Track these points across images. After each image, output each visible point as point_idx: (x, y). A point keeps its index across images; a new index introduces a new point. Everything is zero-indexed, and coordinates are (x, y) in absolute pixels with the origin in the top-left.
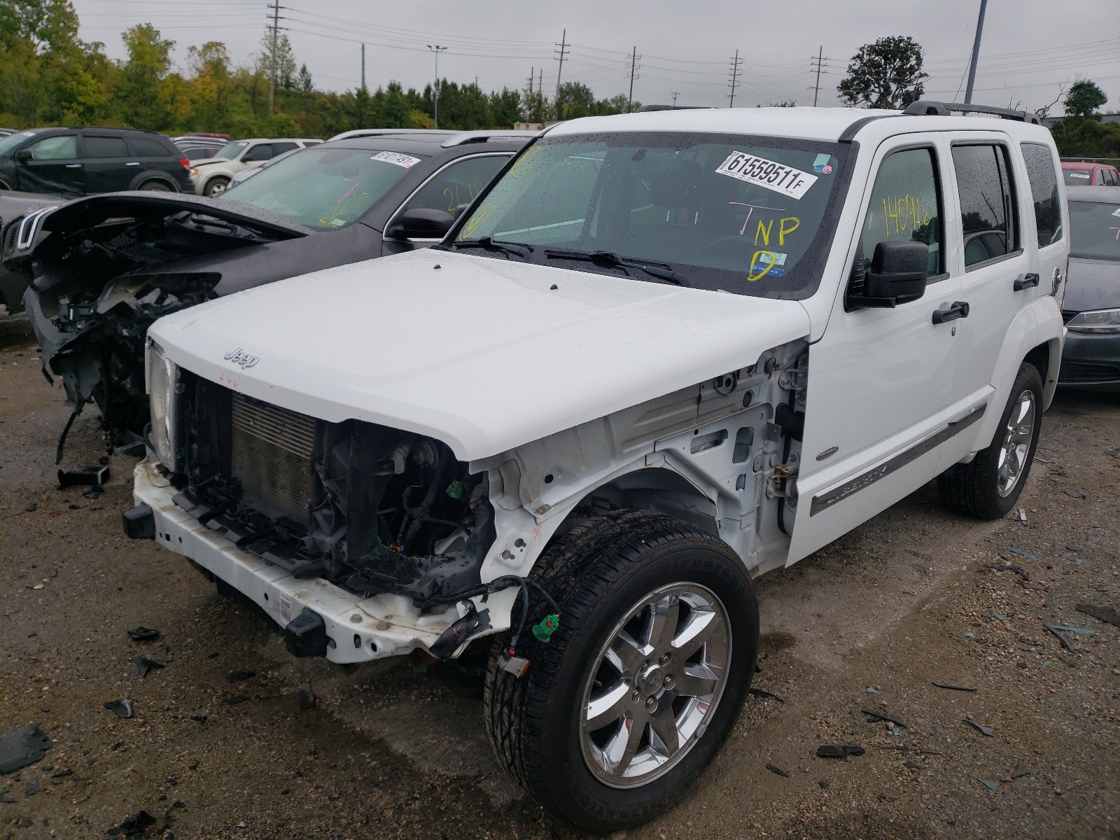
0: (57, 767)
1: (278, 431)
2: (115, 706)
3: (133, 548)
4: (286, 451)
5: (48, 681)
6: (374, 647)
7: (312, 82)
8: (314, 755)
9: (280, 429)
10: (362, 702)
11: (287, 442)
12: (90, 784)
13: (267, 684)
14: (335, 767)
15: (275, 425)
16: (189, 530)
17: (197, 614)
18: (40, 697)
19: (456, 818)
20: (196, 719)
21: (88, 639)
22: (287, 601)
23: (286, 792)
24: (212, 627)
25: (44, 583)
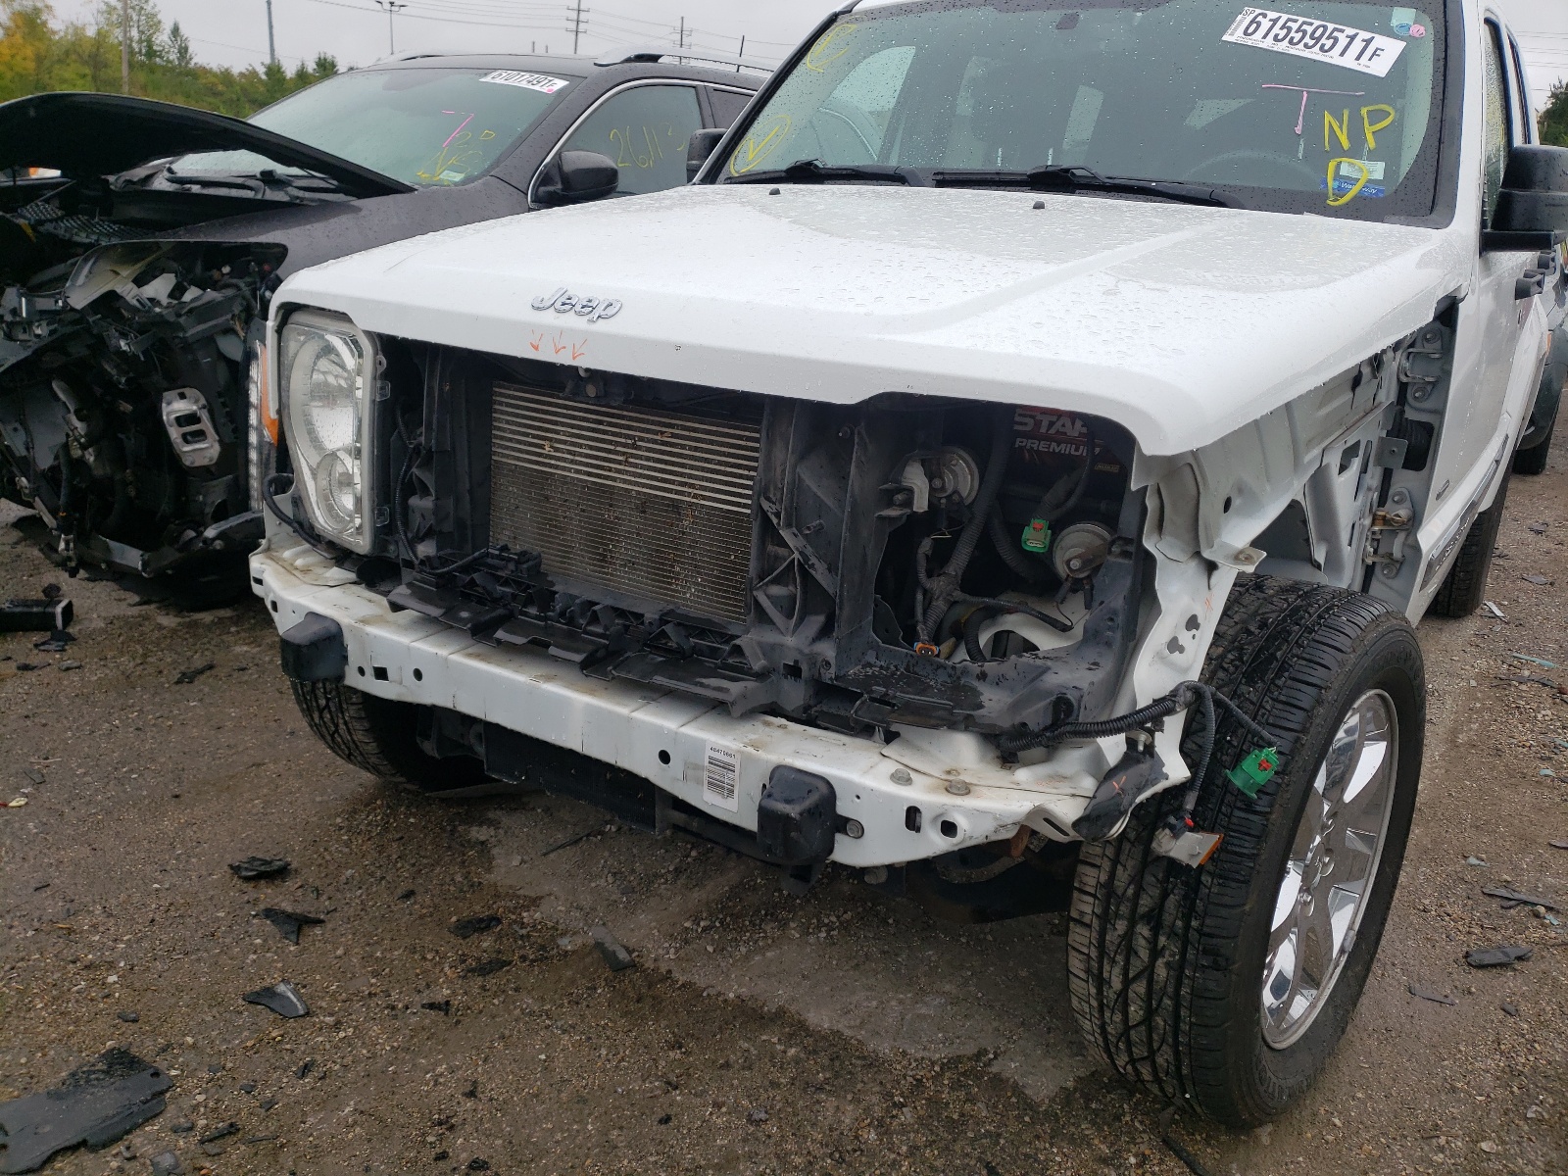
0: (202, 1122)
1: (621, 458)
2: (263, 998)
3: (170, 726)
4: (638, 492)
5: (111, 966)
6: (949, 828)
7: (190, 50)
8: (680, 1048)
9: (624, 454)
10: (710, 949)
11: (641, 476)
12: (282, 1146)
13: (528, 936)
14: (727, 1065)
15: (612, 447)
16: (443, 652)
17: (341, 828)
18: (107, 996)
19: (986, 1131)
20: (432, 1006)
21: (156, 886)
22: (726, 759)
23: (666, 1120)
24: (381, 849)
25: (26, 795)
